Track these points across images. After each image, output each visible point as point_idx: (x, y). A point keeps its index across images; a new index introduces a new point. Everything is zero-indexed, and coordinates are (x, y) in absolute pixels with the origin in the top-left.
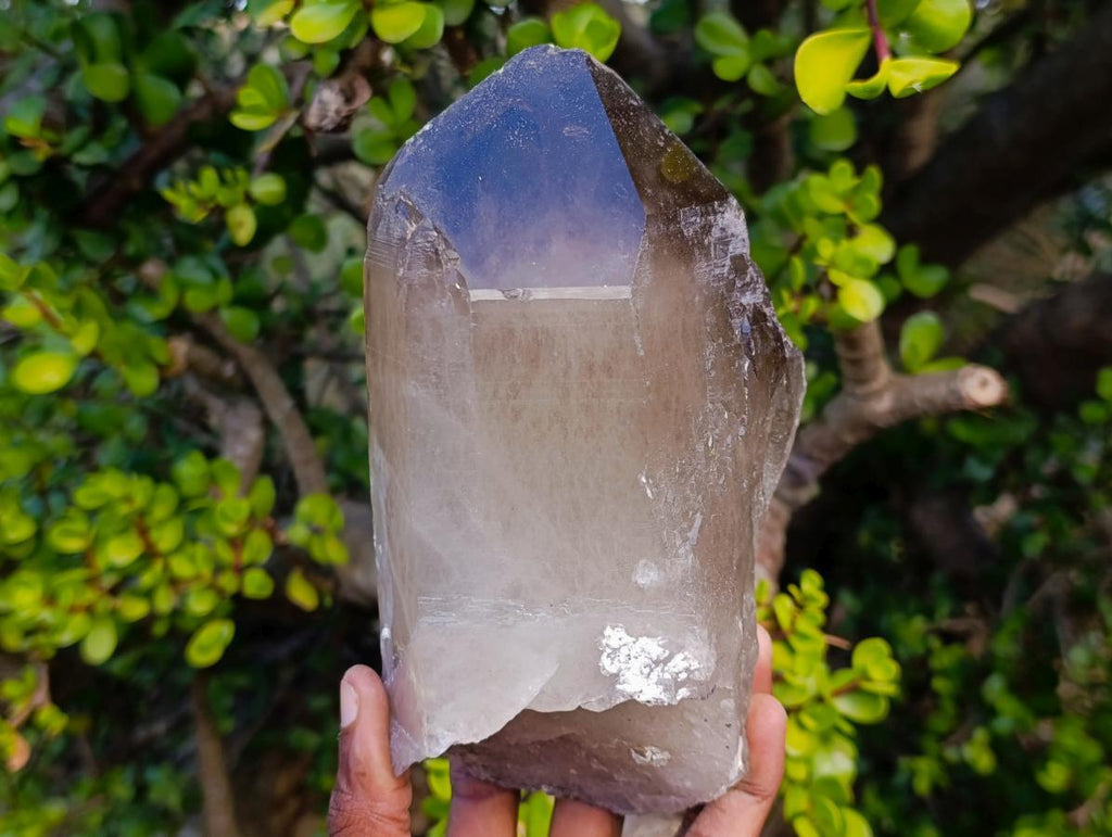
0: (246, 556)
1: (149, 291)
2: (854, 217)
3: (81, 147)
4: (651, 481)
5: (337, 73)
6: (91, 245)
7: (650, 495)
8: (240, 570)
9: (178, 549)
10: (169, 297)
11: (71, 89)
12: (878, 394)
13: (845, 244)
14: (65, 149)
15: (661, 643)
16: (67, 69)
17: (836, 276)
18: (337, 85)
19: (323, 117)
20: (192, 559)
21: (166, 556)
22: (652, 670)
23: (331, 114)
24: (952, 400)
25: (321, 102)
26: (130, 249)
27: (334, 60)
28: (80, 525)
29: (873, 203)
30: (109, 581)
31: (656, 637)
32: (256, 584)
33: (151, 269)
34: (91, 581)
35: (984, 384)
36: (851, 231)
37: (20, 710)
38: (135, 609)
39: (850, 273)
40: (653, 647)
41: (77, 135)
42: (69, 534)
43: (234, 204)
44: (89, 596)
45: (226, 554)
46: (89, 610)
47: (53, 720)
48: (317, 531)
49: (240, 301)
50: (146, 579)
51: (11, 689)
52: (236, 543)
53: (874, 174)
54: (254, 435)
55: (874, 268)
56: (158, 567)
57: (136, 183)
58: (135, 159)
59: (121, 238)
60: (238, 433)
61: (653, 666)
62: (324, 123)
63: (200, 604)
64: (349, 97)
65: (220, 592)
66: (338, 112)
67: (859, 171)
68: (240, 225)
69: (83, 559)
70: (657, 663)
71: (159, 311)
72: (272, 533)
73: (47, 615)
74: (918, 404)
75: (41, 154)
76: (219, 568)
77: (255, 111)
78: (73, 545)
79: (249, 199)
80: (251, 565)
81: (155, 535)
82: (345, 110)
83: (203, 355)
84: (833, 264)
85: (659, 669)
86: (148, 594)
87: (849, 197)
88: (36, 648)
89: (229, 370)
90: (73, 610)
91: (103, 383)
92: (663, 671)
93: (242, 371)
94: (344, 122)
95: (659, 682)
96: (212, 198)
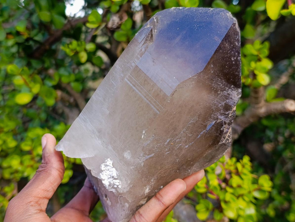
1: (50, 77)
2: (261, 56)
3: (36, 35)
4: (146, 134)
5: (118, 12)
6: (35, 64)
7: (142, 137)
10: (57, 79)
11: (34, 19)
12: (261, 108)
13: (258, 63)
14: (32, 36)
15: (117, 174)
16: (31, 14)
17: (256, 72)
18: (118, 15)
19: (113, 24)
22: (110, 178)
23: (116, 24)
24: (282, 109)
25: (113, 20)
26: (46, 65)
27: (117, 8)
28: (29, 143)
29: (266, 52)
30: (37, 159)
31: (118, 171)
33: (51, 71)
34: (32, 159)
35: (291, 105)
36: (259, 60)
37: (9, 195)
39: (260, 72)
40: (114, 173)
41: (35, 32)
42: (26, 145)
43: (81, 51)
44: (32, 163)
46: (32, 166)
49: (77, 80)
51: (7, 189)
53: (267, 44)
55: (267, 70)
57: (47, 47)
58: (47, 40)
59: (43, 62)
60: (73, 118)
61: (111, 177)
62: (113, 26)
64: (121, 18)
66: (118, 23)
67: (262, 43)
68: (82, 57)
69: (29, 153)
70: (113, 177)
71: (54, 83)
73: (20, 168)
74: (273, 110)
75: (25, 37)
77: (93, 23)
78: (27, 148)
79: (85, 50)
82: (120, 23)
83: (65, 95)
84: (255, 69)
85: (112, 179)
87: (259, 50)
88: (15, 177)
89: (72, 100)
90: (28, 166)
91: (39, 102)
92: (112, 180)
93: (75, 100)
94: (119, 26)
95: (110, 182)
96: (75, 49)
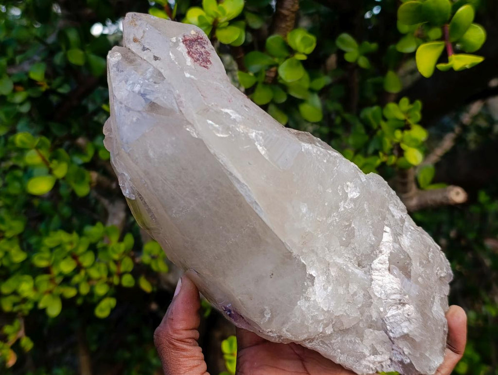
0: (122, 269)
2: (410, 121)
3: (60, 86)
6: (57, 129)
8: (121, 275)
9: (93, 265)
10: (90, 153)
11: (58, 59)
12: (411, 198)
13: (406, 133)
14: (54, 87)
17: (403, 146)
20: (99, 270)
21: (85, 268)
24: (444, 201)
26: (73, 131)
28: (47, 255)
29: (418, 116)
30: (58, 280)
32: (128, 281)
33: (81, 141)
34: (52, 280)
35: (458, 194)
36: (408, 128)
37: (12, 339)
38: (70, 293)
39: (409, 145)
41: (58, 81)
42: (42, 259)
44: (51, 286)
45: (113, 267)
46: (50, 292)
47: (27, 344)
48: (154, 258)
50: (77, 279)
51: (8, 329)
52: (117, 263)
53: (419, 104)
54: (122, 215)
55: (419, 143)
56: (83, 273)
57: (75, 103)
59: (69, 126)
60: (114, 215)
63: (101, 290)
65: (110, 284)
67: (412, 102)
69: (47, 270)
71: (86, 159)
72: (133, 258)
74: (429, 202)
75: (44, 88)
76: (110, 274)
78: (43, 264)
80: (125, 273)
81: (81, 259)
83: (104, 179)
84: (402, 141)
86: (77, 286)
87: (407, 113)
88: (20, 311)
89: (113, 186)
90: (45, 293)
91: (63, 191)
